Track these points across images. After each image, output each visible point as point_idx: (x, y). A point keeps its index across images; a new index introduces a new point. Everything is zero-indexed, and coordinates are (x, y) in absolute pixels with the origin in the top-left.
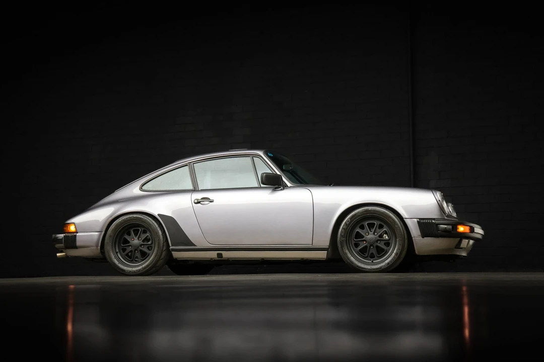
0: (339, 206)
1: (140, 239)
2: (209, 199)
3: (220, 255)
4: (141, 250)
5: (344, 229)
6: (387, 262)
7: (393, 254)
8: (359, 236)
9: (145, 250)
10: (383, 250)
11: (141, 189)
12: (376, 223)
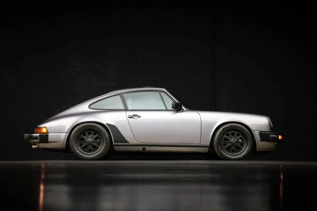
0: (216, 122)
1: (92, 138)
2: (138, 115)
3: (144, 149)
4: (93, 145)
5: (219, 135)
6: (243, 154)
7: (246, 150)
8: (226, 139)
9: (95, 144)
10: (240, 148)
11: (89, 107)
12: (236, 133)
